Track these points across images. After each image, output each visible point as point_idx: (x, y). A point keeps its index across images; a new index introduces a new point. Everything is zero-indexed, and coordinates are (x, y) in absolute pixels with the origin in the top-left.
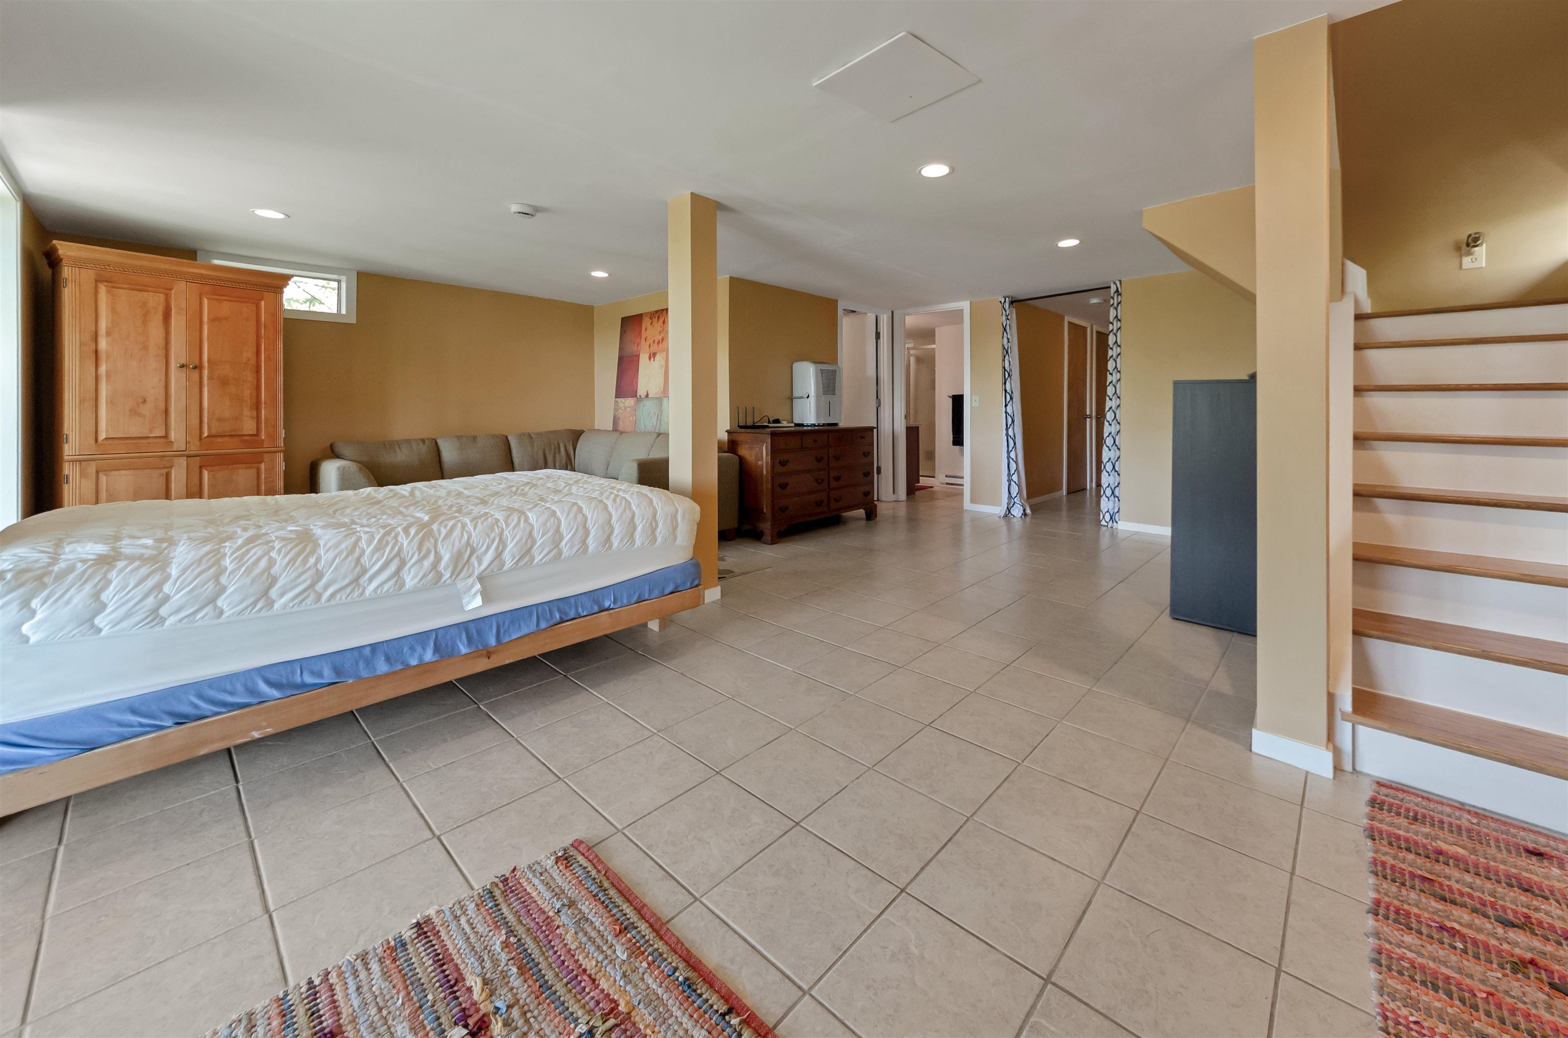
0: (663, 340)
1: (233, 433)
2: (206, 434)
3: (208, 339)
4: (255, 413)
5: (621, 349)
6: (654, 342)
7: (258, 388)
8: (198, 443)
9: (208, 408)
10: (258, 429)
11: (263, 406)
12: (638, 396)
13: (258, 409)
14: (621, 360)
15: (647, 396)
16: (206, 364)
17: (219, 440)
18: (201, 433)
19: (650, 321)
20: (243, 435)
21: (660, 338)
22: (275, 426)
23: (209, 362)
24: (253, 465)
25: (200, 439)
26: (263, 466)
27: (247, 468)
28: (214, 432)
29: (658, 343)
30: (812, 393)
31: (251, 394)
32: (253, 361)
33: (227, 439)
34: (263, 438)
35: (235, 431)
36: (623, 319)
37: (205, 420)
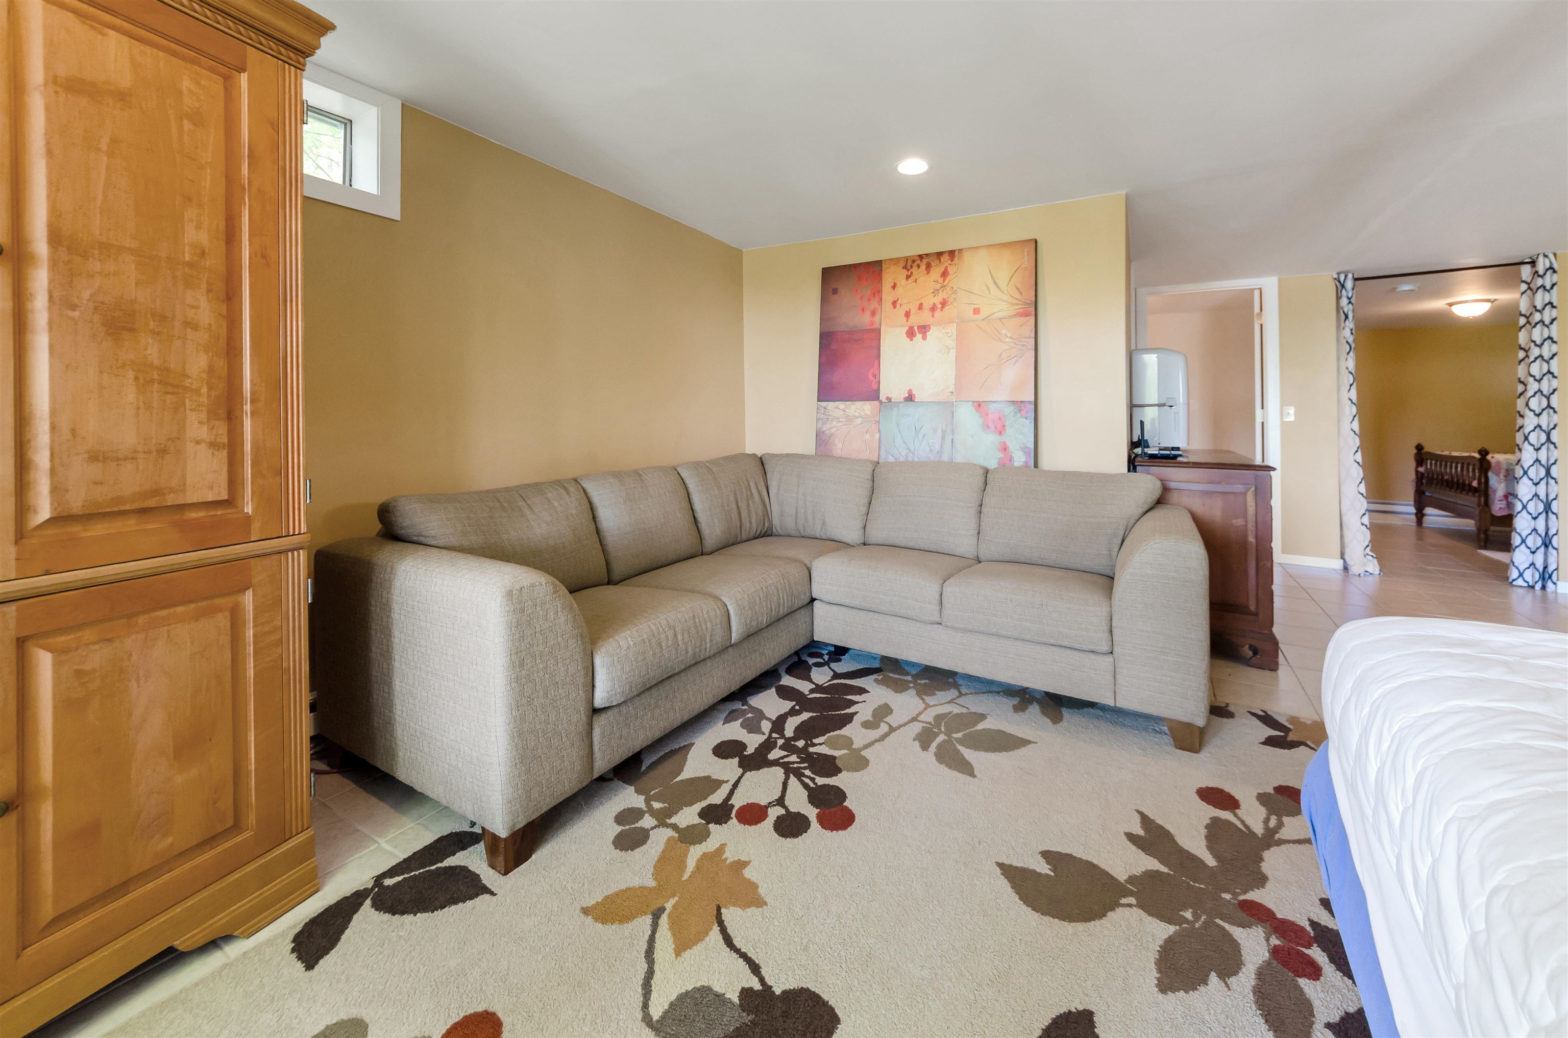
0: (944, 303)
1: (152, 503)
2: (43, 511)
3: (49, 153)
4: (222, 429)
5: (823, 320)
6: (920, 307)
7: (232, 350)
8: (12, 551)
9: (53, 412)
10: (234, 482)
11: (248, 408)
12: (883, 397)
13: (232, 418)
14: (827, 339)
15: (910, 398)
16: (40, 246)
17: (99, 529)
18: (22, 508)
19: (905, 272)
20: (181, 508)
21: (937, 300)
22: (281, 471)
23: (55, 238)
24: (218, 601)
25: (21, 534)
26: (248, 599)
27: (197, 616)
28: (76, 502)
29: (933, 309)
30: (1181, 399)
31: (211, 370)
32: (215, 262)
33: (131, 524)
34: (249, 509)
35: (157, 492)
36: (823, 269)
37: (41, 458)
